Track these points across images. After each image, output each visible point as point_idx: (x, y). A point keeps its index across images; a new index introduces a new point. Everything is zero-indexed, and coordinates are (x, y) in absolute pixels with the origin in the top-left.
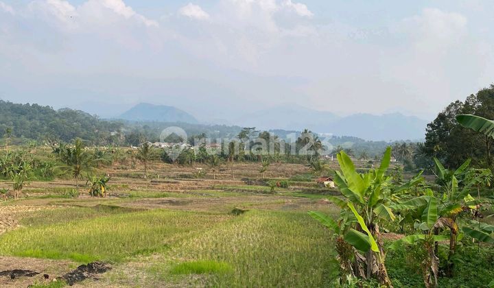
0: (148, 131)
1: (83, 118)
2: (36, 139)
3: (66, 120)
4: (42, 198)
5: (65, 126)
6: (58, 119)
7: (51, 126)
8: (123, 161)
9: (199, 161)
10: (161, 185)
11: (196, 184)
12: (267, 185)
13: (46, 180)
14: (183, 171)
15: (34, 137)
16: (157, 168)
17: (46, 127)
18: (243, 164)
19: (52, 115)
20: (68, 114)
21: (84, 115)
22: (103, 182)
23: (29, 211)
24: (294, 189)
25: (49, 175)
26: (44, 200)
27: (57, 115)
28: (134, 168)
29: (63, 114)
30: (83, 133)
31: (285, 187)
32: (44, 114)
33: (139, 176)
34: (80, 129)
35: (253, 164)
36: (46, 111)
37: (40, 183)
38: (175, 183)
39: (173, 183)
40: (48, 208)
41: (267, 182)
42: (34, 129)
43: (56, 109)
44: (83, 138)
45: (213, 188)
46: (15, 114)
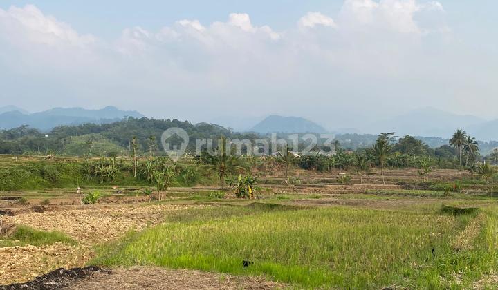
3: (203, 133)
4: (187, 199)
6: (195, 132)
8: (261, 167)
9: (338, 167)
11: (345, 188)
12: (431, 189)
13: (188, 186)
14: (323, 177)
16: (294, 174)
18: (387, 171)
19: (190, 128)
20: (205, 127)
21: (218, 128)
22: (250, 182)
23: (176, 209)
24: (469, 193)
25: (192, 181)
26: (190, 202)
27: (194, 129)
28: (272, 174)
29: (200, 127)
31: (456, 191)
33: (278, 182)
35: (398, 170)
36: (185, 125)
37: (183, 188)
38: (321, 187)
39: (319, 187)
40: (196, 207)
41: (431, 186)
43: (194, 123)
45: (366, 193)
46: (158, 129)
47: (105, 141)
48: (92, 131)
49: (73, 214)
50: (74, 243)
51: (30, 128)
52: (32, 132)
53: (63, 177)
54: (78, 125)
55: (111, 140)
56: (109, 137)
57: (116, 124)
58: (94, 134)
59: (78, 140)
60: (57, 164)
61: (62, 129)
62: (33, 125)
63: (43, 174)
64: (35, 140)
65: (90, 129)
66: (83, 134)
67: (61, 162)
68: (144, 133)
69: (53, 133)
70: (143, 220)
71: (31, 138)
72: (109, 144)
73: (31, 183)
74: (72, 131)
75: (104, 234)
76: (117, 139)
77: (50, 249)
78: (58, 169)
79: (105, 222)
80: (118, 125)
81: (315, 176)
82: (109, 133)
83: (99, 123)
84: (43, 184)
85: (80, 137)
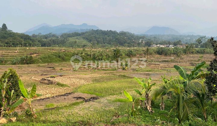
0: (155, 39)
1: (129, 35)
2: (111, 44)
3: (122, 36)
5: (122, 39)
6: (119, 36)
7: (116, 39)
10: (152, 66)
14: (166, 59)
15: (110, 44)
16: (154, 57)
17: (114, 40)
19: (116, 34)
20: (123, 34)
21: (129, 34)
23: (97, 76)
27: (118, 35)
29: (121, 34)
30: (128, 42)
32: (114, 34)
34: (127, 40)
36: (114, 33)
38: (159, 64)
39: (157, 64)
40: (104, 75)
42: (110, 40)
43: (118, 32)
44: (128, 44)
46: (103, 35)
47: (82, 40)
48: (77, 35)
49: (70, 78)
50: (70, 87)
51: (53, 34)
52: (54, 36)
53: (67, 58)
54: (71, 33)
55: (84, 39)
56: (84, 38)
57: (87, 32)
58: (78, 37)
59: (71, 40)
60: (64, 53)
61: (65, 34)
62: (54, 33)
63: (59, 57)
64: (55, 40)
65: (76, 34)
66: (74, 37)
67: (65, 52)
68: (98, 36)
69: (62, 36)
70: (86, 80)
71: (54, 38)
72: (84, 41)
73: (55, 60)
74: (70, 36)
75: (76, 85)
76: (87, 39)
77: (65, 88)
78: (64, 55)
79: (77, 81)
80: (87, 33)
81: (163, 58)
82: (84, 36)
83: (80, 32)
84: (60, 61)
85: (72, 38)
